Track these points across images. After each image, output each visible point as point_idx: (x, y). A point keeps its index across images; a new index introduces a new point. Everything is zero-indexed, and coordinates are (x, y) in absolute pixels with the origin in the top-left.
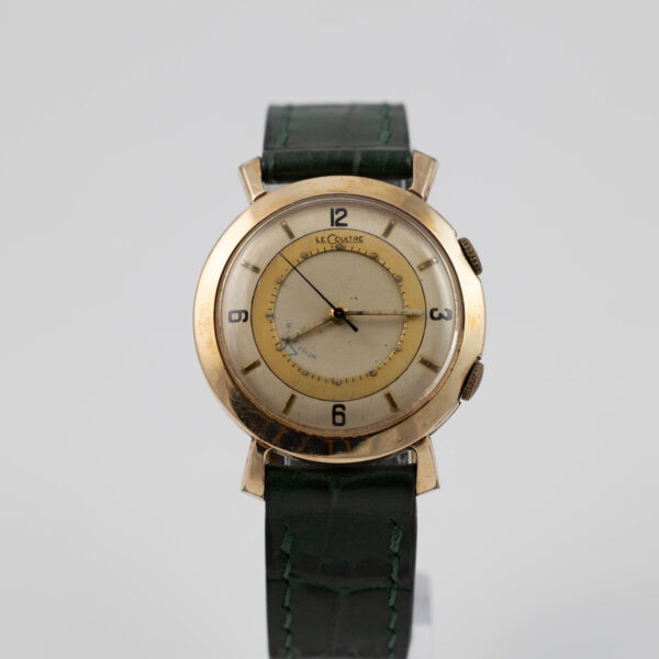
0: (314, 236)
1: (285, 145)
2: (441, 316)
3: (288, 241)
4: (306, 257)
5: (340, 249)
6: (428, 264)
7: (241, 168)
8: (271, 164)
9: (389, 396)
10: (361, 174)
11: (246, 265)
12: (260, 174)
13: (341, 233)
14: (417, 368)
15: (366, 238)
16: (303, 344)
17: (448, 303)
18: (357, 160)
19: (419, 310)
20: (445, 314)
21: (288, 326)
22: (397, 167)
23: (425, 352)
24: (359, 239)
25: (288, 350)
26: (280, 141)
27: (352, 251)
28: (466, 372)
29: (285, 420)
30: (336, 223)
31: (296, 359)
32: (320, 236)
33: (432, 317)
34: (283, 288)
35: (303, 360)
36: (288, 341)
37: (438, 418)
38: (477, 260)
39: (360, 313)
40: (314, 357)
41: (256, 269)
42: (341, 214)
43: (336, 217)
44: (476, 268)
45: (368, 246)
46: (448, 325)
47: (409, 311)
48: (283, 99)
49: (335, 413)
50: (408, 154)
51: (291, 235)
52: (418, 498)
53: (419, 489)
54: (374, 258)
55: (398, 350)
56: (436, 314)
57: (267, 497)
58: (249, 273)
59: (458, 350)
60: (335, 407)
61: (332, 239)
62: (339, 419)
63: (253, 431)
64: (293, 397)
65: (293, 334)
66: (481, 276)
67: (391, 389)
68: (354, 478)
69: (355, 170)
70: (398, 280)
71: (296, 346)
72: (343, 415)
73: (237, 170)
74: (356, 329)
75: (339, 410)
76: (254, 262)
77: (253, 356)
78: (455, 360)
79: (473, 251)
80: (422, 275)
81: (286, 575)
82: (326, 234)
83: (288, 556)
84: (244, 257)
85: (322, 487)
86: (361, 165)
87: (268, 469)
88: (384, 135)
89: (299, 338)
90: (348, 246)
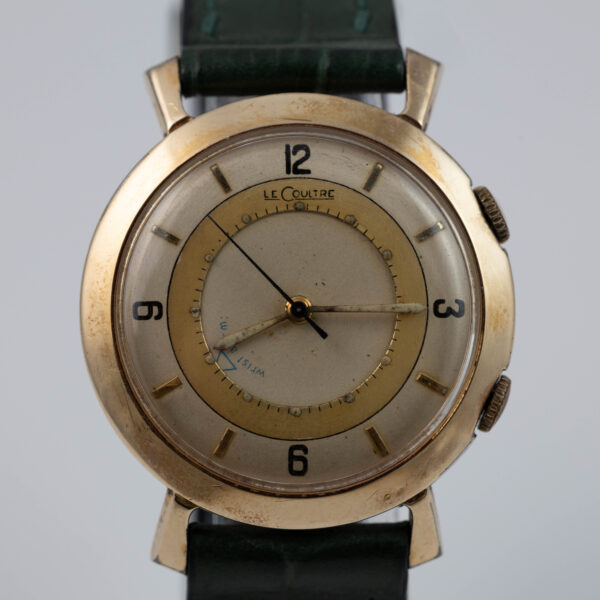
0: (260, 189)
1: (214, 34)
2: (450, 312)
3: (222, 196)
4: (249, 222)
5: (300, 209)
6: (427, 234)
7: (148, 74)
8: (196, 69)
9: (372, 433)
10: (329, 88)
11: (159, 232)
12: (177, 86)
13: (301, 184)
14: (414, 389)
15: (339, 192)
16: (244, 353)
17: (459, 289)
18: (324, 63)
19: (419, 306)
20: (456, 308)
21: (223, 326)
23: (424, 367)
24: (328, 194)
25: (222, 363)
26: (207, 27)
27: (317, 212)
28: (486, 394)
30: (294, 169)
31: (232, 377)
32: (269, 188)
33: (438, 314)
34: (215, 269)
35: (242, 379)
36: (222, 350)
37: (444, 459)
38: (503, 224)
39: (331, 310)
40: (262, 373)
41: (172, 239)
42: (301, 154)
43: (294, 159)
44: (500, 233)
45: (342, 203)
46: (459, 323)
47: (404, 307)
49: (292, 458)
50: (397, 53)
51: (224, 184)
52: (412, 573)
53: (413, 560)
54: (352, 224)
55: (385, 364)
56: (442, 309)
57: (190, 570)
58: (161, 242)
59: (475, 363)
60: (292, 449)
61: (288, 194)
62: (298, 466)
63: (168, 479)
64: (230, 434)
65: (230, 340)
66: (505, 245)
67: (373, 423)
71: (234, 357)
72: (305, 461)
73: (143, 79)
74: (324, 335)
75: (297, 453)
76: (168, 228)
77: (170, 372)
78: (471, 378)
79: (493, 204)
80: (422, 248)
82: (279, 186)
84: (156, 219)
86: (330, 73)
87: (192, 531)
88: (360, 22)
89: (234, 348)
90: (312, 205)
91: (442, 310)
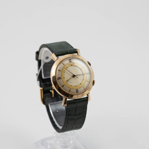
0: (67, 64)
8: (57, 54)
13: (71, 63)
15: (75, 63)
18: (69, 52)
25: (68, 82)
27: (73, 66)
28: (93, 82)
30: (70, 62)
31: (69, 84)
32: (68, 64)
34: (65, 73)
40: (72, 83)
41: (60, 71)
42: (70, 60)
43: (70, 61)
49: (77, 91)
51: (64, 65)
52: (88, 102)
53: (88, 100)
54: (77, 66)
55: (83, 80)
56: (87, 74)
60: (76, 90)
62: (77, 92)
64: (70, 90)
67: (84, 86)
74: (77, 78)
77: (63, 84)
81: (69, 118)
83: (69, 114)
84: (58, 69)
85: (75, 103)
88: (69, 47)
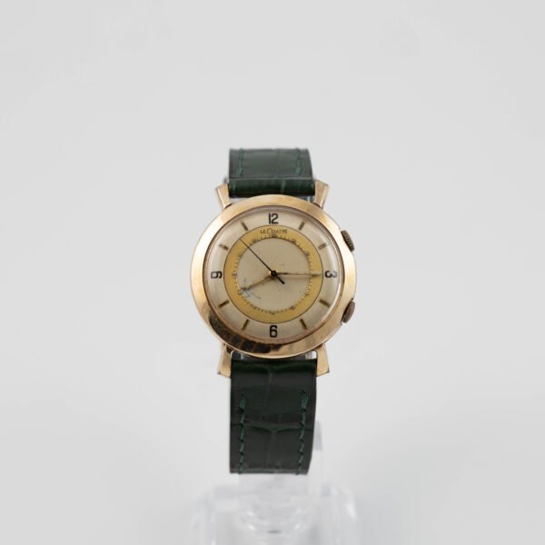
0: (259, 230)
1: (242, 175)
2: (331, 276)
3: (245, 232)
4: (255, 242)
5: (274, 237)
6: (323, 246)
7: (216, 189)
8: (234, 187)
9: (302, 321)
10: (285, 193)
11: (221, 246)
12: (227, 193)
13: (275, 228)
14: (318, 305)
15: (289, 230)
16: (253, 291)
17: (335, 267)
18: (283, 185)
19: (319, 272)
20: (334, 274)
21: (245, 280)
22: (306, 189)
23: (322, 296)
24: (285, 231)
25: (245, 294)
26: (238, 173)
27: (281, 238)
28: (345, 307)
29: (243, 334)
30: (272, 222)
31: (248, 300)
32: (262, 229)
33: (326, 276)
34: (242, 260)
35: (253, 300)
36: (245, 289)
37: (329, 333)
38: (352, 243)
39: (286, 274)
40: (259, 298)
41: (226, 248)
42: (275, 216)
43: (272, 218)
44: (351, 248)
45: (289, 235)
46: (335, 280)
47: (313, 273)
48: (237, 147)
49: (271, 330)
50: (312, 181)
51: (246, 228)
52: (318, 378)
53: (318, 373)
54: (293, 242)
55: (307, 295)
57: (232, 377)
58: (221, 249)
59: (341, 295)
60: (271, 327)
61: (270, 231)
62: (273, 333)
63: (225, 339)
64: (247, 321)
65: (248, 285)
66: (354, 252)
67: (303, 317)
68: (281, 367)
69: (282, 191)
70: (307, 255)
71: (249, 292)
72: (276, 331)
73: (213, 191)
74: (283, 283)
75: (273, 328)
76: (224, 244)
77: (224, 297)
78: (339, 300)
79: (349, 239)
80: (320, 252)
81: (242, 422)
82: (266, 228)
83: (243, 411)
85: (264, 372)
86: (286, 188)
87: (233, 361)
88: (298, 171)
89: (249, 289)
90: (279, 235)
91: (328, 275)
